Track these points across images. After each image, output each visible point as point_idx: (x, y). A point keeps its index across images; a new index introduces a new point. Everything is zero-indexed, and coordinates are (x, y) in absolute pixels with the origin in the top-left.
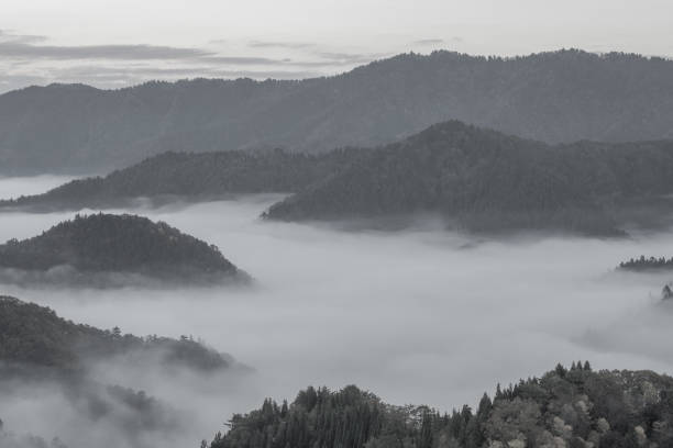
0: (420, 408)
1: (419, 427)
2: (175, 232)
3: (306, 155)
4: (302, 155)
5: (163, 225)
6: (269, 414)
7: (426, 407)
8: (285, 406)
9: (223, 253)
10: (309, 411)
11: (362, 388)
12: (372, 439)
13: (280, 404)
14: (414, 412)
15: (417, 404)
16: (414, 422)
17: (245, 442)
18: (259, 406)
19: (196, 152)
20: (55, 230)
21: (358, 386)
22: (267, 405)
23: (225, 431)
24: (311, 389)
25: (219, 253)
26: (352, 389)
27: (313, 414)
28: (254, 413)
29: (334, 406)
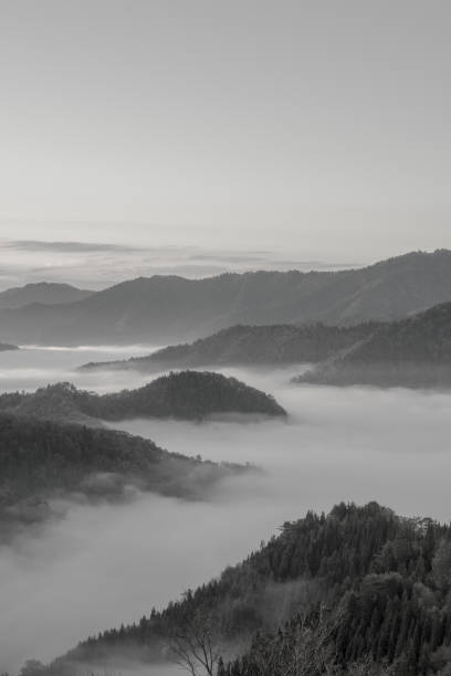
0: (426, 519)
1: (424, 534)
2: (242, 385)
3: (340, 328)
4: (336, 328)
5: (233, 379)
6: (311, 522)
7: (429, 520)
8: (323, 517)
9: (278, 401)
10: (341, 519)
11: (381, 504)
12: (389, 542)
13: (319, 515)
14: (421, 523)
15: (423, 517)
16: (421, 530)
17: (293, 542)
18: (304, 516)
19: (258, 325)
20: (155, 383)
21: (378, 502)
22: (310, 515)
23: (278, 533)
24: (343, 504)
25: (274, 401)
26: (374, 504)
27: (344, 522)
28: (300, 521)
29: (359, 515)
